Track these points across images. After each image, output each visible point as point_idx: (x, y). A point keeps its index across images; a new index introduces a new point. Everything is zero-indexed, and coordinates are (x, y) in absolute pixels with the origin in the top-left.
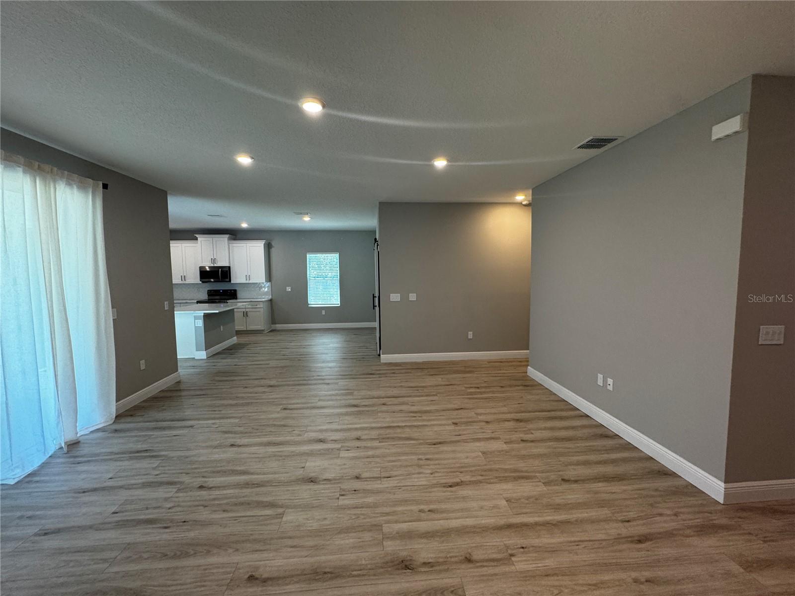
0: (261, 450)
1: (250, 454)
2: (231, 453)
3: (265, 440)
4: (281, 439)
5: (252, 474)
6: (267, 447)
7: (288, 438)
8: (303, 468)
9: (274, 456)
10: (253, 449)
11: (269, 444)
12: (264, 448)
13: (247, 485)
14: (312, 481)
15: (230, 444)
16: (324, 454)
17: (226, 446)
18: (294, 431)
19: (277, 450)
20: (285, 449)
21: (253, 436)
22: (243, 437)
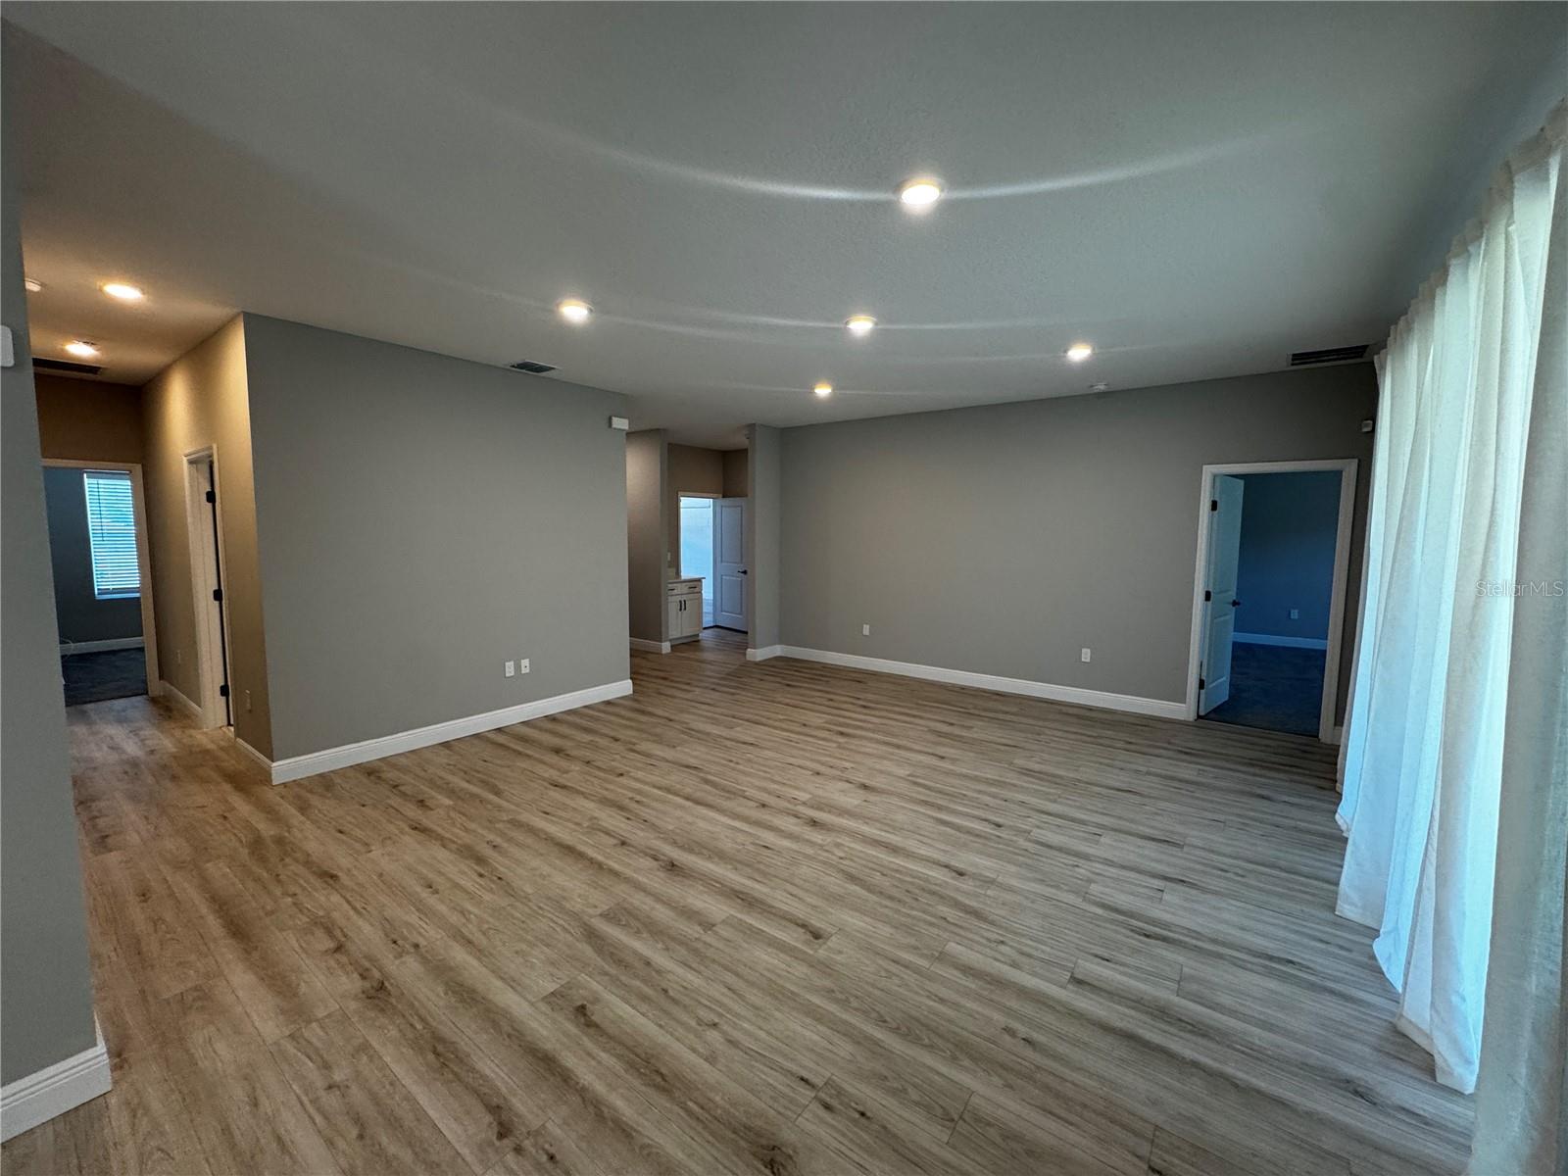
0: (911, 844)
1: (931, 846)
2: (964, 860)
3: (899, 861)
4: (872, 851)
5: (933, 817)
6: (899, 845)
7: (858, 847)
8: (865, 801)
9: (895, 828)
10: (923, 851)
11: (894, 850)
12: (907, 848)
13: (940, 808)
14: (865, 787)
15: (966, 877)
16: (827, 805)
17: (974, 877)
18: (841, 858)
19: (888, 835)
20: (875, 831)
21: (920, 878)
22: (940, 886)
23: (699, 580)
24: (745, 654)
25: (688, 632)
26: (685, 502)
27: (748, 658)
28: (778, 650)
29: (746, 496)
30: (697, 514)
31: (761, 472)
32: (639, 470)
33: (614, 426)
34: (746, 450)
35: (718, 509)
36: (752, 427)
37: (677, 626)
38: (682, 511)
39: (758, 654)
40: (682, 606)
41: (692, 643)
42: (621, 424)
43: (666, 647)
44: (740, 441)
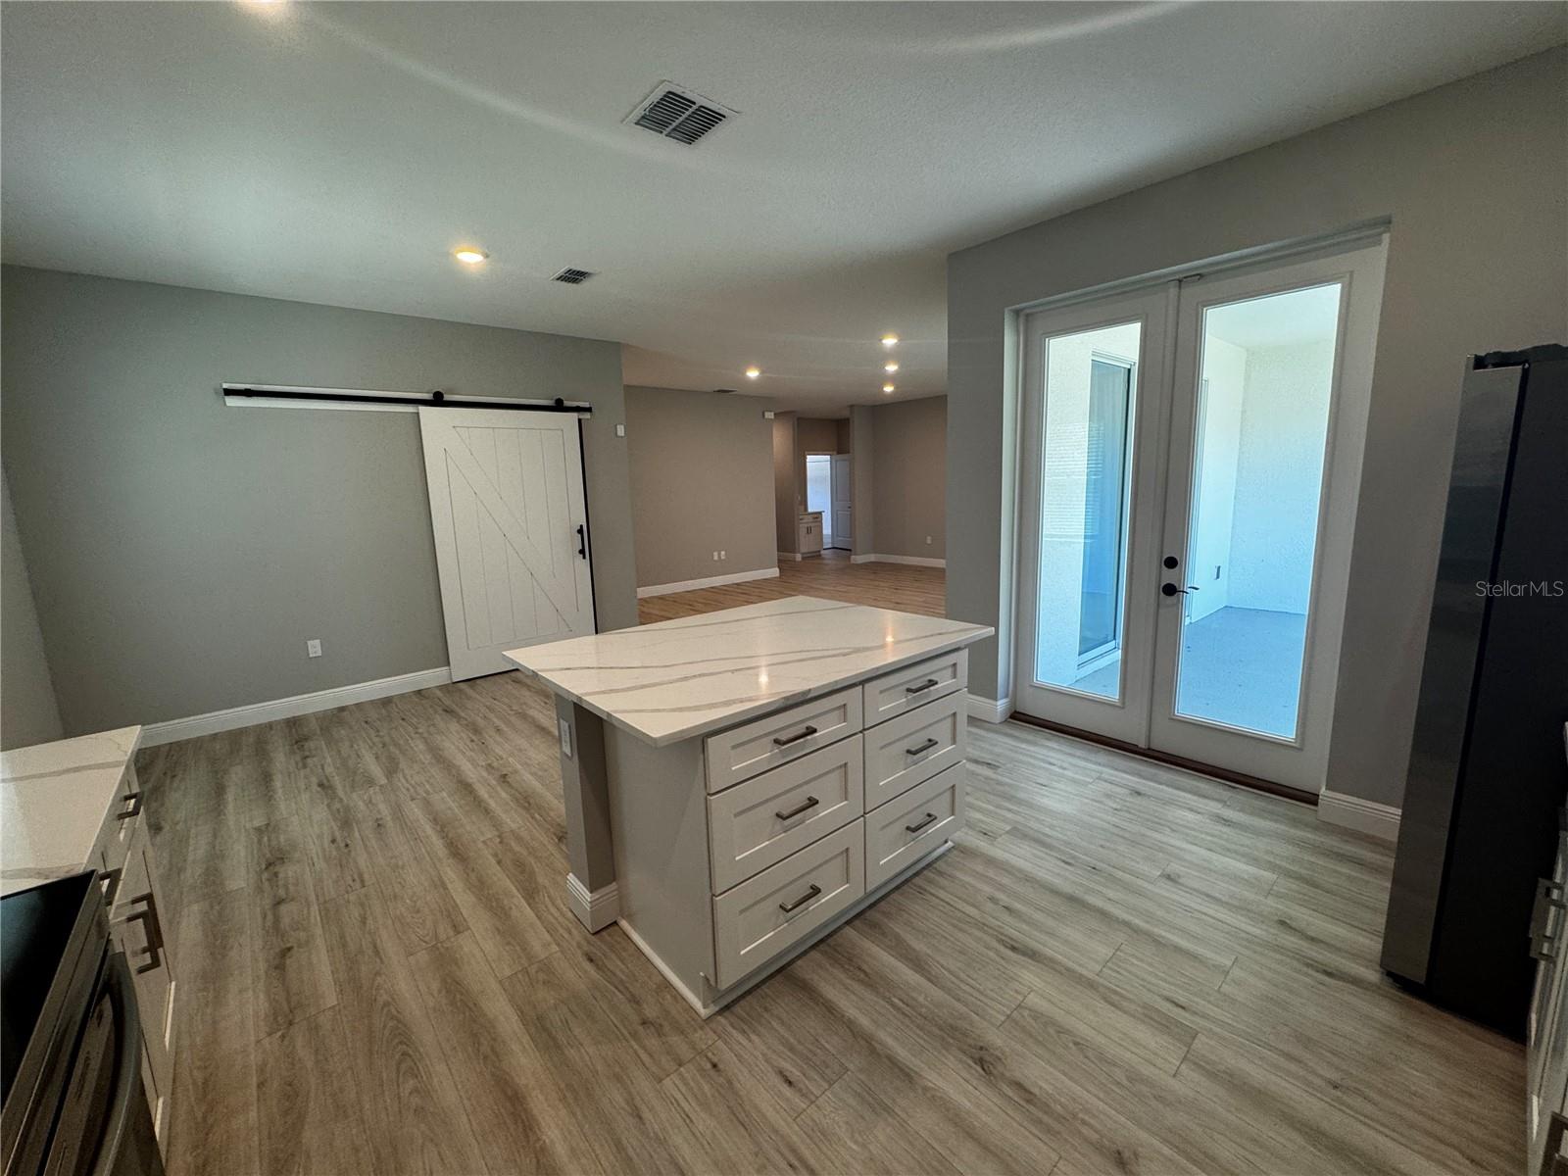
23: (820, 513)
24: (849, 558)
25: (814, 548)
26: (809, 458)
27: (852, 562)
28: (872, 558)
29: (849, 452)
30: (818, 466)
31: (859, 436)
32: (780, 439)
33: (766, 417)
34: (848, 419)
35: (834, 462)
36: (852, 406)
37: (805, 544)
38: (808, 464)
39: (859, 559)
40: (809, 531)
41: (816, 556)
42: (770, 415)
43: (799, 557)
44: (846, 413)
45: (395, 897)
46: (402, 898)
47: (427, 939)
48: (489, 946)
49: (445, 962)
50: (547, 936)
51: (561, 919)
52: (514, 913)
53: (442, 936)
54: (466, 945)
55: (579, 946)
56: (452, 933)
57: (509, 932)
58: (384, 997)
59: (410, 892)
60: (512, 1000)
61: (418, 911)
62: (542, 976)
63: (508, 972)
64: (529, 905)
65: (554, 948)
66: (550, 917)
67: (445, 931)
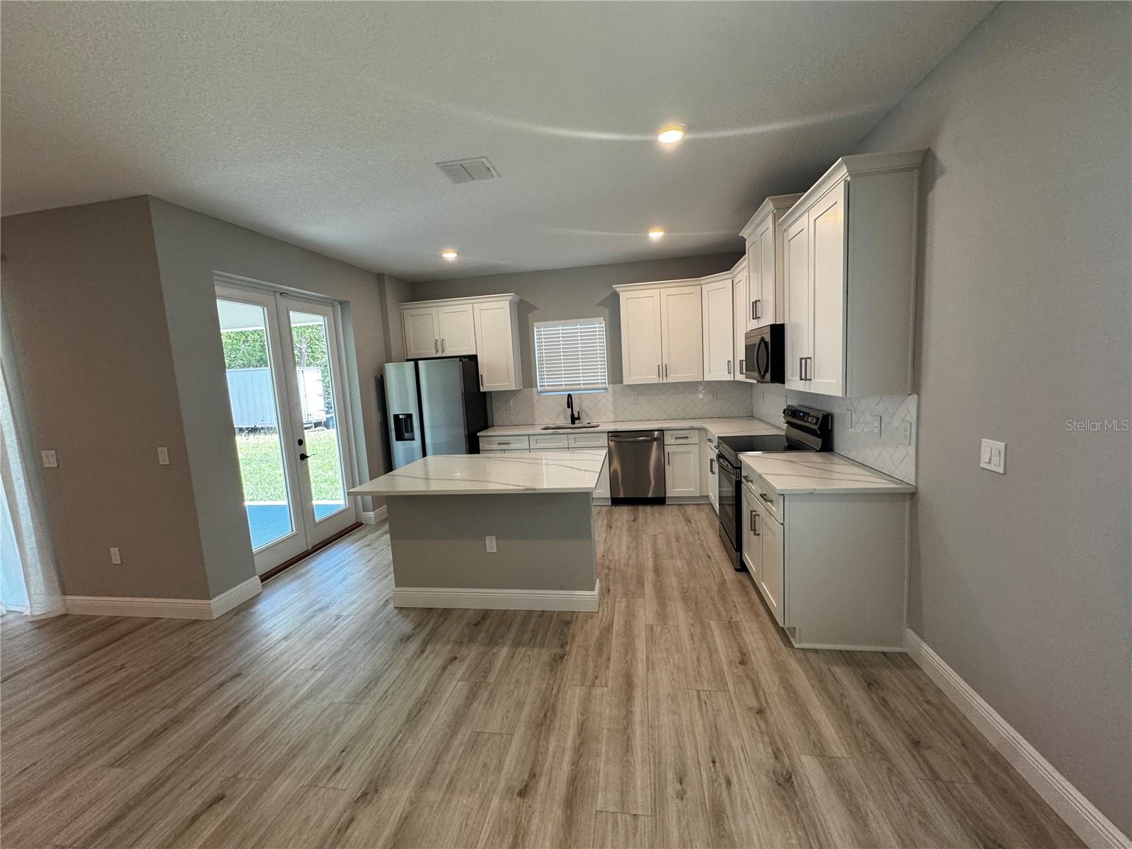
45: (678, 668)
46: (674, 665)
47: (667, 630)
48: (641, 613)
49: (662, 616)
50: (617, 605)
51: (606, 609)
52: (622, 622)
53: (659, 627)
54: (651, 619)
55: (608, 596)
56: (655, 627)
57: (630, 614)
58: (691, 614)
59: (668, 667)
60: (644, 591)
61: (667, 649)
62: (629, 593)
63: (640, 600)
64: (613, 624)
65: (617, 600)
66: (609, 611)
67: (658, 629)
